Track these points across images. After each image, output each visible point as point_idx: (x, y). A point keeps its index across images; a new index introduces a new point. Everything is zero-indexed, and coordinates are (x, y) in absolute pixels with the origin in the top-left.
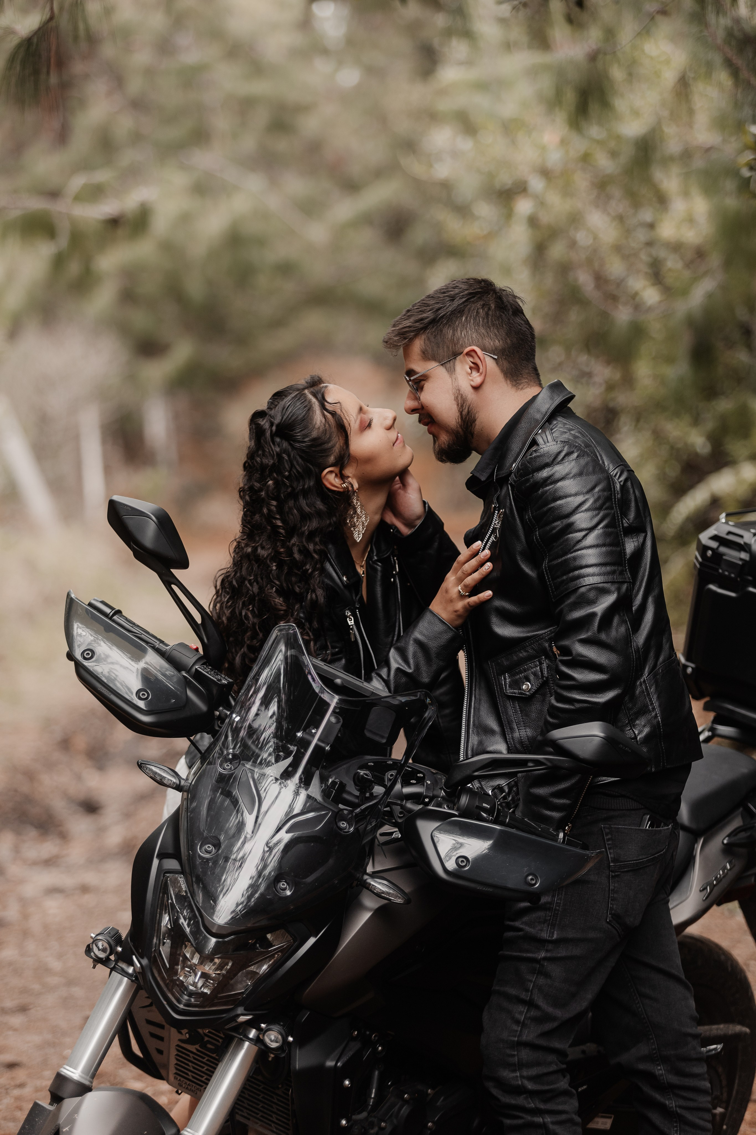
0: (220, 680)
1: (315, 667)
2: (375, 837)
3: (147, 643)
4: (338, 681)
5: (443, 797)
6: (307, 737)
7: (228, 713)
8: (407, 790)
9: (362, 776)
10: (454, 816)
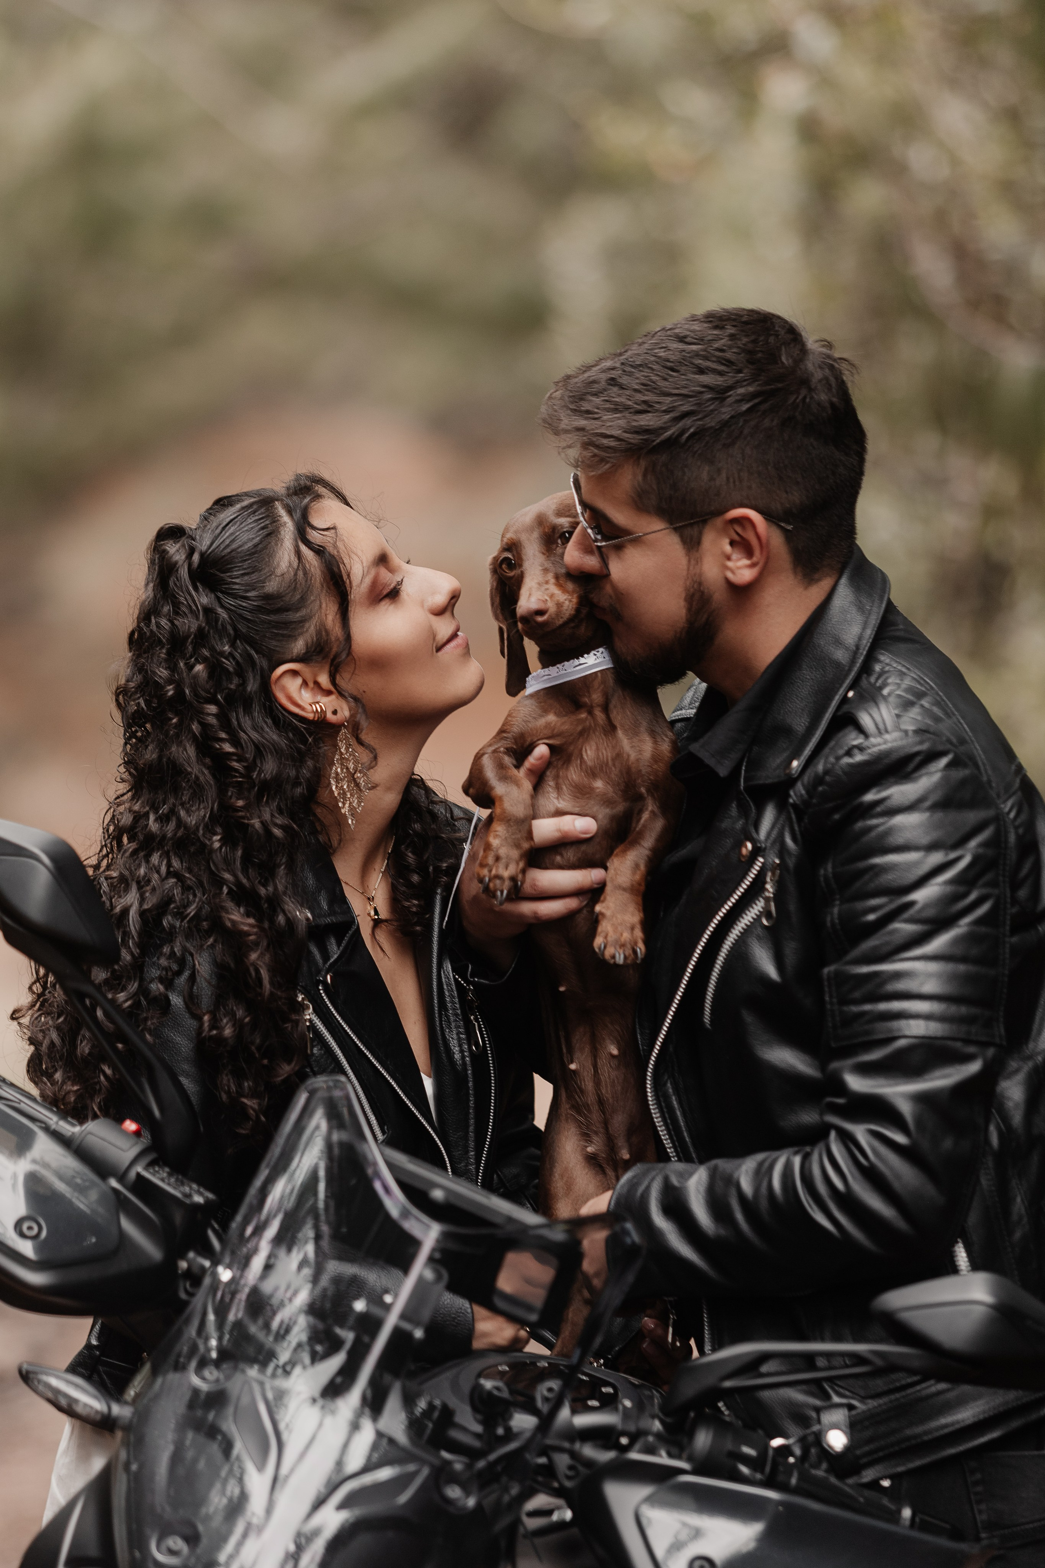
0: (189, 1196)
1: (391, 1166)
2: (518, 1521)
3: (33, 1119)
4: (438, 1194)
5: (658, 1435)
6: (377, 1311)
7: (207, 1264)
8: (583, 1420)
9: (489, 1393)
10: (682, 1472)
